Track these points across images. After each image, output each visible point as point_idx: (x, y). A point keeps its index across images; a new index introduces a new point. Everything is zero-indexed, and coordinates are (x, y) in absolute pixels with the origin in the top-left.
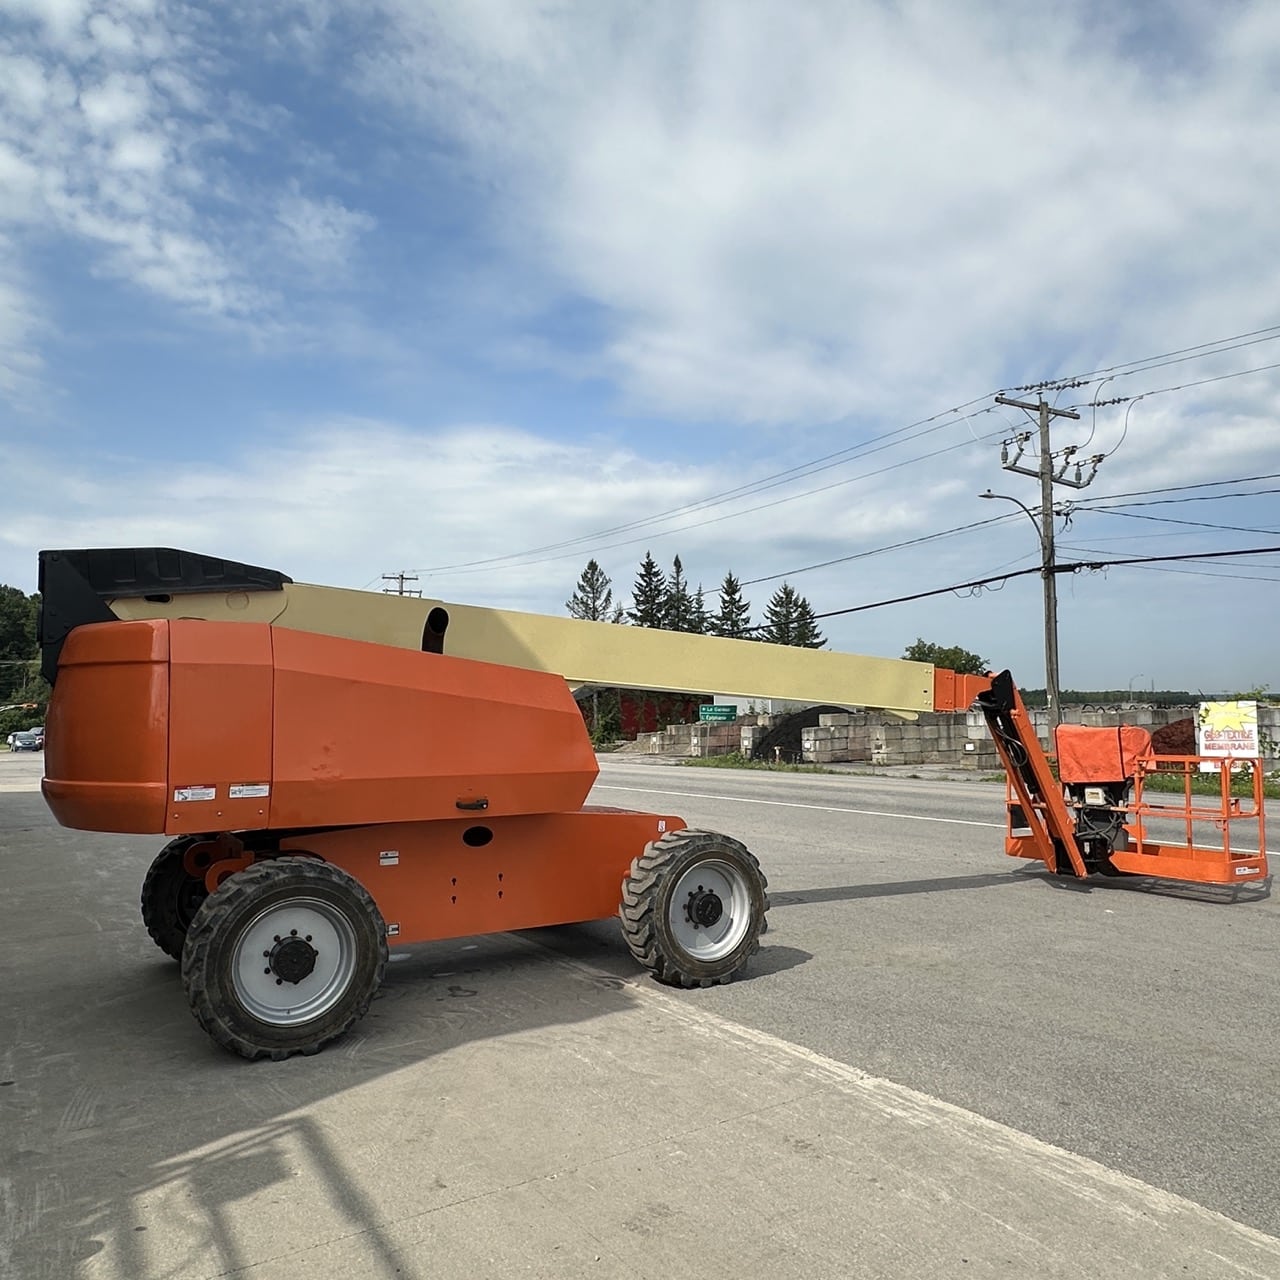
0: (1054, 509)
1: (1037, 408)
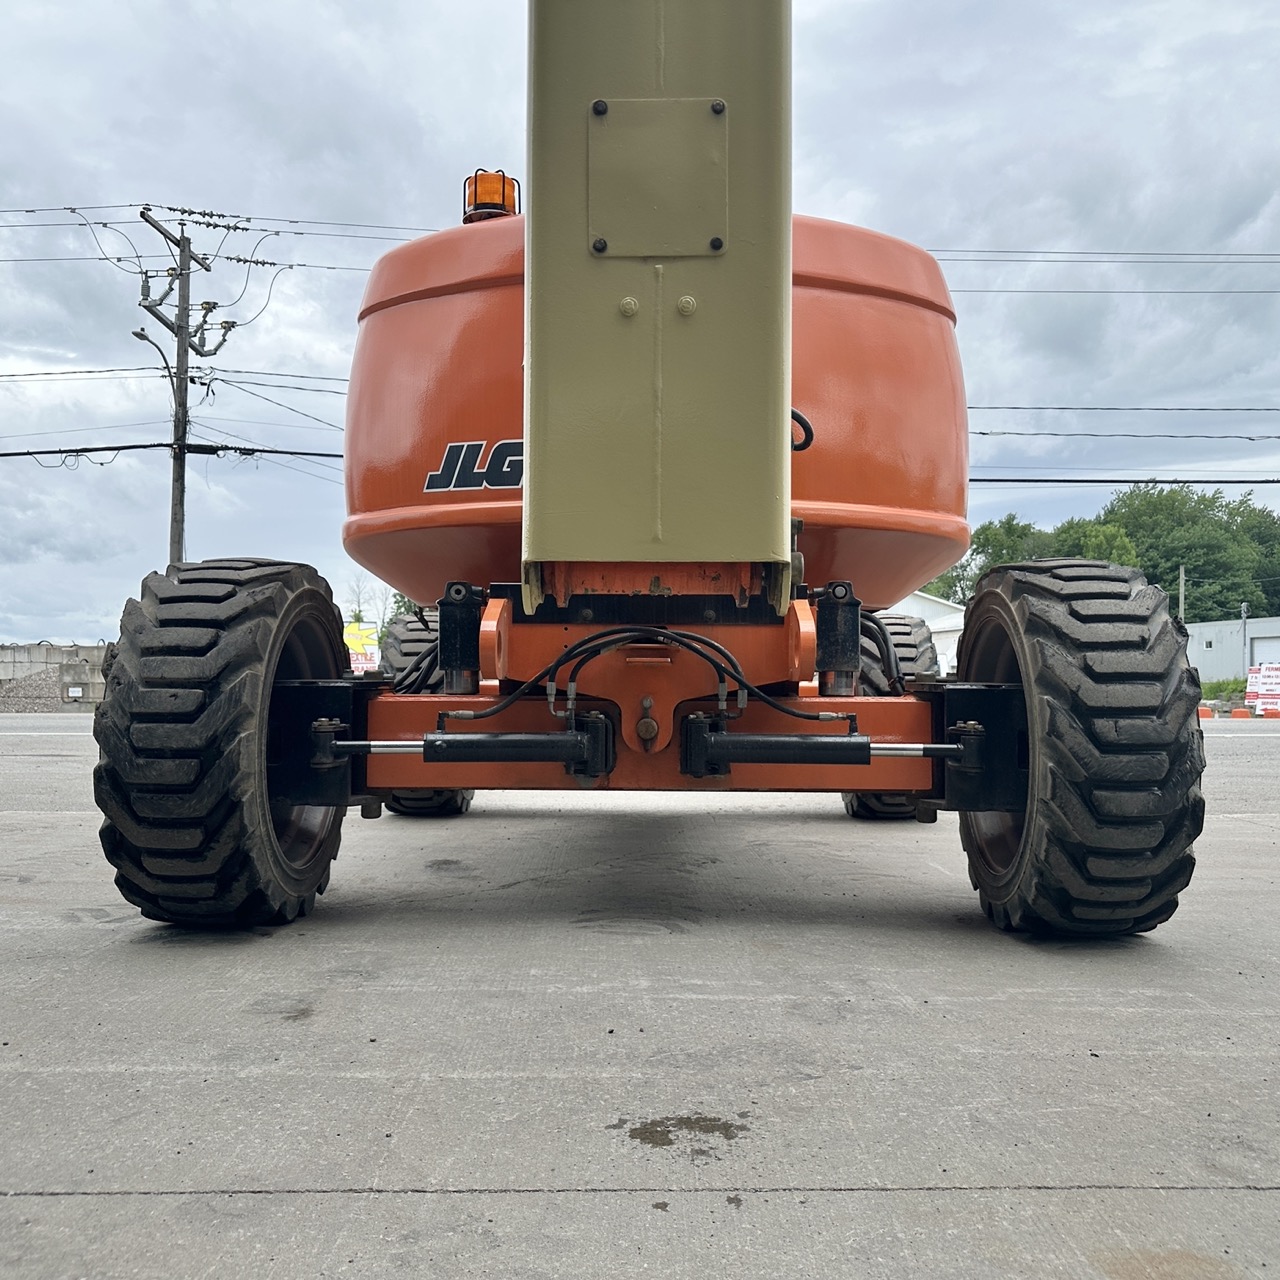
0: (189, 374)
1: (177, 243)
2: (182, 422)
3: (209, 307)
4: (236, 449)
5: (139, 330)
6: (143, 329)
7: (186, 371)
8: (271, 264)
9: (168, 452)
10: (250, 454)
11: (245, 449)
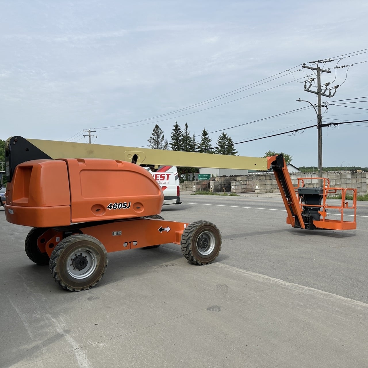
1: (316, 69)
2: (320, 118)
3: (328, 84)
4: (333, 124)
5: (299, 99)
6: (300, 99)
7: (321, 104)
8: (346, 66)
9: (316, 127)
10: (337, 125)
11: (336, 123)
